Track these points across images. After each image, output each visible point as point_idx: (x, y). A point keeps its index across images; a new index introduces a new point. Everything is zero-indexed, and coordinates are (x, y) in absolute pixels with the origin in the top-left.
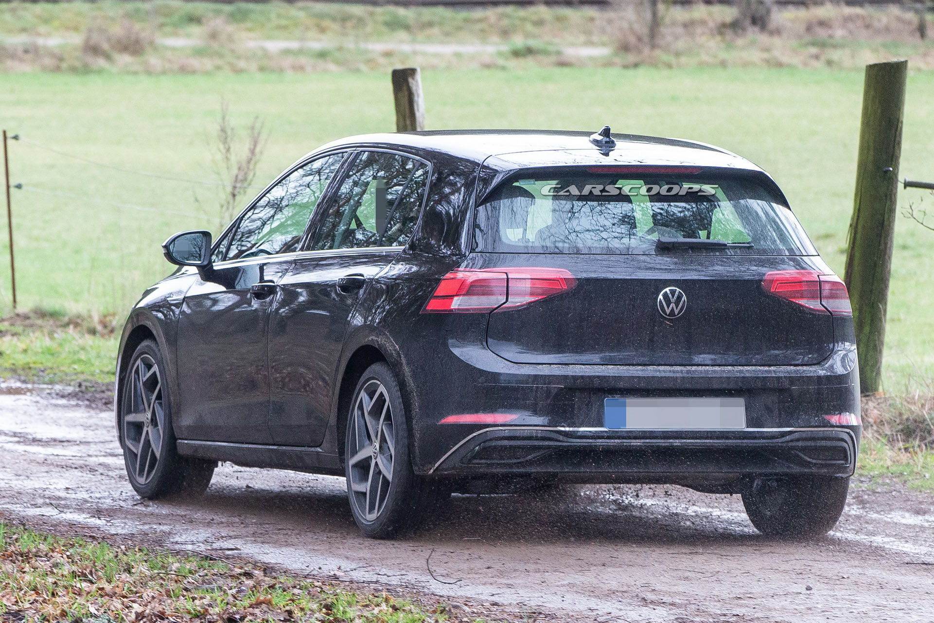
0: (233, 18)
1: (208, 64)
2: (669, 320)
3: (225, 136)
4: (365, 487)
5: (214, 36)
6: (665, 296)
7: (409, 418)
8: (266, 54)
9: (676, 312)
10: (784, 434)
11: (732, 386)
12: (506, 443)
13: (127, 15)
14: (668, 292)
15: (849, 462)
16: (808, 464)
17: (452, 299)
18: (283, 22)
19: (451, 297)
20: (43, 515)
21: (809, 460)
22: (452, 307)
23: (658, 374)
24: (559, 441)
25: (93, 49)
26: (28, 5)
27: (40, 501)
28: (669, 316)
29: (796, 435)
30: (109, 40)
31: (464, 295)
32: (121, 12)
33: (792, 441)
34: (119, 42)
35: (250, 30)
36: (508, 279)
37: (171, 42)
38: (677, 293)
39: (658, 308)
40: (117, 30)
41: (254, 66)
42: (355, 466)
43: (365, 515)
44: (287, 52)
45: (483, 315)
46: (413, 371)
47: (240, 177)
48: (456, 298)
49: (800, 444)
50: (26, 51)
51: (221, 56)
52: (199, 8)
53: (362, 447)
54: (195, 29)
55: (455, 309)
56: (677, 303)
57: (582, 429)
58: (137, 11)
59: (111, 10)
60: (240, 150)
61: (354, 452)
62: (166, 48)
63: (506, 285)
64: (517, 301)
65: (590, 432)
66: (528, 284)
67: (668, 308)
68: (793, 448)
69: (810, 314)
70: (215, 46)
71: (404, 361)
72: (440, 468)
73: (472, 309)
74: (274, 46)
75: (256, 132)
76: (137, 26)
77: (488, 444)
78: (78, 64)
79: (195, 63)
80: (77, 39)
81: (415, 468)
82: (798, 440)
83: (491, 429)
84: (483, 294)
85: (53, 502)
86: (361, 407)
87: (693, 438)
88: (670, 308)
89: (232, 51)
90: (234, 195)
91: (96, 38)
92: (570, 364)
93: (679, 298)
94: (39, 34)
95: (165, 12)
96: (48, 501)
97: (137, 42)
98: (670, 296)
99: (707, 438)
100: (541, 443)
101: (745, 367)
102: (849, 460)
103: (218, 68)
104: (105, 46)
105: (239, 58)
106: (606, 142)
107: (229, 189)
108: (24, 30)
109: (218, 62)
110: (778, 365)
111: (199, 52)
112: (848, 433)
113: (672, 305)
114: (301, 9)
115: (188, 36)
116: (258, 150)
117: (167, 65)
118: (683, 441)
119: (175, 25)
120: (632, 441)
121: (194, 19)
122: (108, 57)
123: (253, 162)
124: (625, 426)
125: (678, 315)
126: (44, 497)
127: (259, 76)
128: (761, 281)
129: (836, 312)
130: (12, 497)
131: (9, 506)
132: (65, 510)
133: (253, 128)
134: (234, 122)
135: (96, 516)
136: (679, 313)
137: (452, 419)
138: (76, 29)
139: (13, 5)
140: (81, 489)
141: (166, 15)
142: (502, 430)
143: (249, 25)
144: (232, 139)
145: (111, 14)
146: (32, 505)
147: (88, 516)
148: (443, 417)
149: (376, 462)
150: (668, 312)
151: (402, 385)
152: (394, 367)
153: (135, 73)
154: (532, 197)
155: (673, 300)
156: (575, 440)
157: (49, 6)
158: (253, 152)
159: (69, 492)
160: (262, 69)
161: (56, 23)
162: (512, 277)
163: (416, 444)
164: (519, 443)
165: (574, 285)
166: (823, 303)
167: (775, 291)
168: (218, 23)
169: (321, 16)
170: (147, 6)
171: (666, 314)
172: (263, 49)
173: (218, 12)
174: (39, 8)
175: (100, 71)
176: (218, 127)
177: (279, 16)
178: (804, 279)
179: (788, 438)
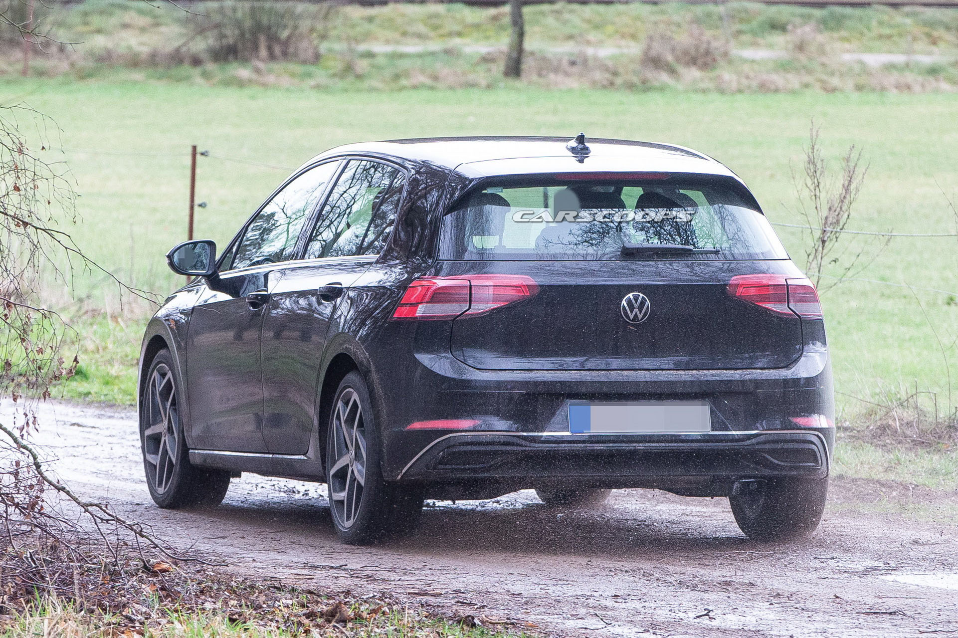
0: (824, 24)
1: (794, 81)
2: (633, 325)
3: (814, 168)
4: (342, 495)
5: (801, 47)
6: (629, 302)
7: (378, 425)
8: (865, 70)
9: (640, 316)
10: (749, 437)
11: (696, 389)
12: (469, 448)
13: (697, 21)
14: (632, 297)
15: (820, 464)
16: (775, 467)
17: (417, 306)
18: (887, 31)
19: (416, 305)
20: (586, 628)
21: (776, 462)
22: (417, 315)
23: (620, 379)
24: (521, 446)
25: (654, 62)
26: (576, 7)
27: (582, 611)
28: (632, 321)
29: (762, 438)
30: (673, 50)
31: (427, 302)
32: (689, 17)
33: (758, 444)
34: (686, 53)
35: (846, 39)
36: (471, 286)
37: (748, 53)
38: (640, 299)
39: (621, 314)
40: (683, 39)
41: (850, 84)
42: (335, 476)
43: (343, 523)
44: (890, 67)
45: (446, 322)
46: (381, 379)
47: (830, 220)
48: (420, 306)
49: (767, 446)
50: (573, 63)
51: (809, 72)
52: (784, 12)
53: (340, 455)
54: (779, 39)
55: (420, 317)
56: (640, 308)
57: (545, 434)
58: (709, 15)
59: (675, 12)
60: (832, 186)
61: (334, 463)
62: (745, 61)
63: (468, 292)
64: (479, 308)
65: (553, 436)
66: (491, 291)
67: (632, 312)
68: (759, 450)
69: (778, 318)
70: (803, 58)
71: (373, 368)
72: (408, 473)
73: (435, 316)
74: (874, 60)
75: (852, 164)
76: (708, 34)
77: (451, 450)
78: (635, 79)
79: (778, 79)
80: (634, 49)
81: (385, 474)
82: (765, 443)
83: (455, 435)
84: (446, 302)
85: (597, 613)
86: (338, 418)
87: (657, 442)
88: (634, 313)
89: (823, 65)
90: (824, 242)
91: (657, 48)
92: (534, 370)
93: (643, 303)
94: (588, 43)
95: (743, 17)
96: (592, 611)
97: (707, 53)
98: (633, 301)
99: (672, 442)
100: (504, 448)
101: (711, 371)
102: (820, 462)
103: (807, 86)
104: (670, 58)
105: (832, 74)
106: (581, 149)
107: (818, 234)
108: (570, 37)
109: (807, 79)
110: (744, 369)
111: (783, 67)
112: (818, 436)
113: (636, 310)
114: (907, 15)
115: (770, 46)
116: (853, 187)
117: (745, 82)
118: (647, 444)
119: (754, 33)
120: (595, 445)
121: (777, 26)
122: (672, 71)
123: (847, 201)
124: (590, 429)
125: (641, 319)
126: (588, 606)
127: (855, 96)
128: (726, 285)
129: (805, 315)
130: (550, 605)
131: (545, 617)
132: (613, 623)
133: (848, 160)
134: (823, 152)
135: (651, 631)
136: (642, 318)
137: (417, 425)
138: (633, 37)
139: (558, 6)
140: (633, 598)
141: (741, 21)
142: (465, 435)
143: (844, 33)
144: (822, 172)
145: (676, 18)
146: (572, 615)
147: (641, 630)
148: (409, 422)
149: (352, 469)
150: (632, 317)
151: (371, 392)
152: (365, 375)
153: (704, 91)
154: (508, 205)
155: (636, 305)
156: (537, 445)
157: (601, 8)
158: (847, 189)
159: (618, 601)
160: (859, 88)
161: (610, 29)
162: (474, 284)
163: (385, 451)
164: (482, 448)
165: (537, 291)
166: (791, 307)
167: (740, 296)
168: (807, 31)
169: (932, 24)
170: (721, 9)
171: (630, 320)
172: (861, 62)
173: (806, 18)
174: (589, 11)
175: (662, 89)
176: (806, 158)
177: (881, 23)
178: (770, 283)
179: (753, 441)
